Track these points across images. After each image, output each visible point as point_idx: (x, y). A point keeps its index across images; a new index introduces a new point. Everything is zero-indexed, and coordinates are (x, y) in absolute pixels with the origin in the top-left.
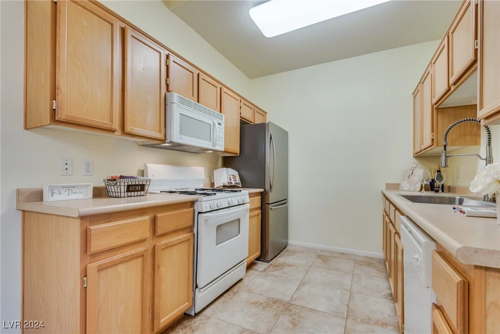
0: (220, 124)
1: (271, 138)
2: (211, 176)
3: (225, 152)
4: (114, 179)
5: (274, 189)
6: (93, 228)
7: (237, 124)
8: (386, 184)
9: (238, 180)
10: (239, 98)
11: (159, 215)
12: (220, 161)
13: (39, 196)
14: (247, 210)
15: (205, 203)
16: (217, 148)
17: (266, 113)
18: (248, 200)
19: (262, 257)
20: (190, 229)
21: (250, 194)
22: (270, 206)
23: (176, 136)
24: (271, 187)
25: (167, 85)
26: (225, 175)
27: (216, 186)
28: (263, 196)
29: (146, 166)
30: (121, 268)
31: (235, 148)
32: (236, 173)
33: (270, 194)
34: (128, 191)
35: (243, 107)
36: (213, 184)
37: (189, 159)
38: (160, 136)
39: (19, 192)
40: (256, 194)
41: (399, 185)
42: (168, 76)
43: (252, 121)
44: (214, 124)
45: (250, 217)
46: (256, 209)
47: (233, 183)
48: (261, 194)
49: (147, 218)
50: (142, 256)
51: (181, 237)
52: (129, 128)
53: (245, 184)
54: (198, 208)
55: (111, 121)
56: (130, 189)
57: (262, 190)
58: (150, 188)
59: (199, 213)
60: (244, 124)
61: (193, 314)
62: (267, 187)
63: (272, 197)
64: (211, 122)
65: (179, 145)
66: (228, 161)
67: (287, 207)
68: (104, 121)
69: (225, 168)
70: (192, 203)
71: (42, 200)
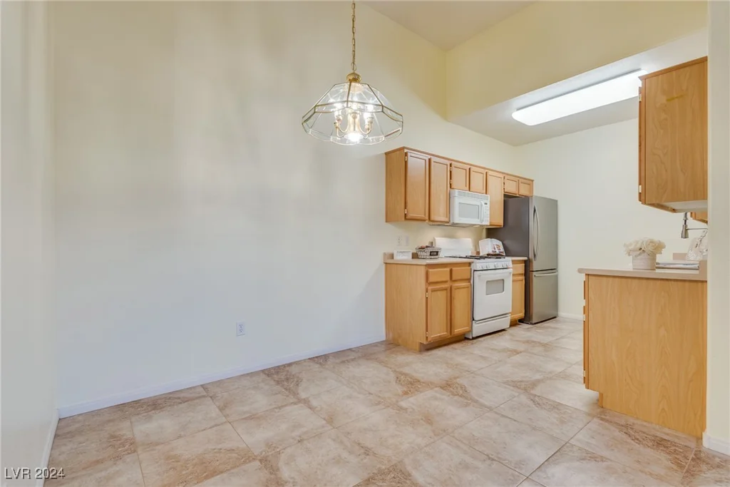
0: (486, 204)
1: (535, 210)
2: (476, 245)
3: (491, 225)
4: (422, 248)
5: (537, 257)
6: (430, 270)
7: (501, 199)
8: (674, 254)
9: (502, 250)
10: (502, 176)
11: (454, 269)
12: (484, 232)
13: (392, 256)
14: (510, 273)
15: (478, 264)
16: (484, 223)
17: (532, 181)
18: (511, 265)
19: (526, 319)
20: (469, 280)
21: (513, 261)
22: (534, 273)
23: (457, 219)
24: (535, 256)
25: (451, 184)
26: (490, 245)
27: (481, 254)
28: (527, 264)
29: (434, 239)
30: (439, 293)
31: (499, 221)
32: (500, 243)
33: (534, 262)
34: (431, 255)
35: (507, 182)
36: (478, 253)
37: (460, 233)
38: (447, 220)
39: (385, 254)
40: (520, 262)
41: (685, 254)
42: (451, 179)
43: (517, 192)
44: (482, 205)
45: (513, 281)
46: (520, 274)
47: (498, 252)
48: (525, 261)
49: (448, 269)
50: (446, 289)
51: (464, 284)
52: (432, 218)
53: (508, 253)
54: (473, 267)
55: (425, 215)
56: (432, 254)
57: (526, 258)
58: (441, 254)
59: (475, 271)
60: (508, 197)
61: (471, 338)
62: (531, 256)
63: (536, 265)
64: (479, 204)
65: (457, 224)
66: (491, 232)
67: (557, 276)
68: (421, 216)
69: (489, 239)
70: (470, 264)
71: (393, 258)
